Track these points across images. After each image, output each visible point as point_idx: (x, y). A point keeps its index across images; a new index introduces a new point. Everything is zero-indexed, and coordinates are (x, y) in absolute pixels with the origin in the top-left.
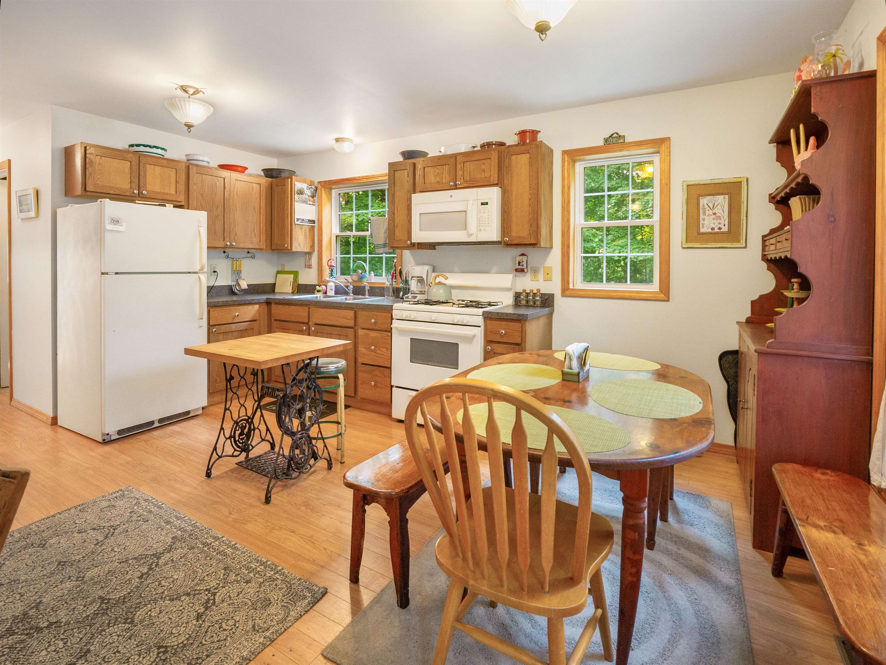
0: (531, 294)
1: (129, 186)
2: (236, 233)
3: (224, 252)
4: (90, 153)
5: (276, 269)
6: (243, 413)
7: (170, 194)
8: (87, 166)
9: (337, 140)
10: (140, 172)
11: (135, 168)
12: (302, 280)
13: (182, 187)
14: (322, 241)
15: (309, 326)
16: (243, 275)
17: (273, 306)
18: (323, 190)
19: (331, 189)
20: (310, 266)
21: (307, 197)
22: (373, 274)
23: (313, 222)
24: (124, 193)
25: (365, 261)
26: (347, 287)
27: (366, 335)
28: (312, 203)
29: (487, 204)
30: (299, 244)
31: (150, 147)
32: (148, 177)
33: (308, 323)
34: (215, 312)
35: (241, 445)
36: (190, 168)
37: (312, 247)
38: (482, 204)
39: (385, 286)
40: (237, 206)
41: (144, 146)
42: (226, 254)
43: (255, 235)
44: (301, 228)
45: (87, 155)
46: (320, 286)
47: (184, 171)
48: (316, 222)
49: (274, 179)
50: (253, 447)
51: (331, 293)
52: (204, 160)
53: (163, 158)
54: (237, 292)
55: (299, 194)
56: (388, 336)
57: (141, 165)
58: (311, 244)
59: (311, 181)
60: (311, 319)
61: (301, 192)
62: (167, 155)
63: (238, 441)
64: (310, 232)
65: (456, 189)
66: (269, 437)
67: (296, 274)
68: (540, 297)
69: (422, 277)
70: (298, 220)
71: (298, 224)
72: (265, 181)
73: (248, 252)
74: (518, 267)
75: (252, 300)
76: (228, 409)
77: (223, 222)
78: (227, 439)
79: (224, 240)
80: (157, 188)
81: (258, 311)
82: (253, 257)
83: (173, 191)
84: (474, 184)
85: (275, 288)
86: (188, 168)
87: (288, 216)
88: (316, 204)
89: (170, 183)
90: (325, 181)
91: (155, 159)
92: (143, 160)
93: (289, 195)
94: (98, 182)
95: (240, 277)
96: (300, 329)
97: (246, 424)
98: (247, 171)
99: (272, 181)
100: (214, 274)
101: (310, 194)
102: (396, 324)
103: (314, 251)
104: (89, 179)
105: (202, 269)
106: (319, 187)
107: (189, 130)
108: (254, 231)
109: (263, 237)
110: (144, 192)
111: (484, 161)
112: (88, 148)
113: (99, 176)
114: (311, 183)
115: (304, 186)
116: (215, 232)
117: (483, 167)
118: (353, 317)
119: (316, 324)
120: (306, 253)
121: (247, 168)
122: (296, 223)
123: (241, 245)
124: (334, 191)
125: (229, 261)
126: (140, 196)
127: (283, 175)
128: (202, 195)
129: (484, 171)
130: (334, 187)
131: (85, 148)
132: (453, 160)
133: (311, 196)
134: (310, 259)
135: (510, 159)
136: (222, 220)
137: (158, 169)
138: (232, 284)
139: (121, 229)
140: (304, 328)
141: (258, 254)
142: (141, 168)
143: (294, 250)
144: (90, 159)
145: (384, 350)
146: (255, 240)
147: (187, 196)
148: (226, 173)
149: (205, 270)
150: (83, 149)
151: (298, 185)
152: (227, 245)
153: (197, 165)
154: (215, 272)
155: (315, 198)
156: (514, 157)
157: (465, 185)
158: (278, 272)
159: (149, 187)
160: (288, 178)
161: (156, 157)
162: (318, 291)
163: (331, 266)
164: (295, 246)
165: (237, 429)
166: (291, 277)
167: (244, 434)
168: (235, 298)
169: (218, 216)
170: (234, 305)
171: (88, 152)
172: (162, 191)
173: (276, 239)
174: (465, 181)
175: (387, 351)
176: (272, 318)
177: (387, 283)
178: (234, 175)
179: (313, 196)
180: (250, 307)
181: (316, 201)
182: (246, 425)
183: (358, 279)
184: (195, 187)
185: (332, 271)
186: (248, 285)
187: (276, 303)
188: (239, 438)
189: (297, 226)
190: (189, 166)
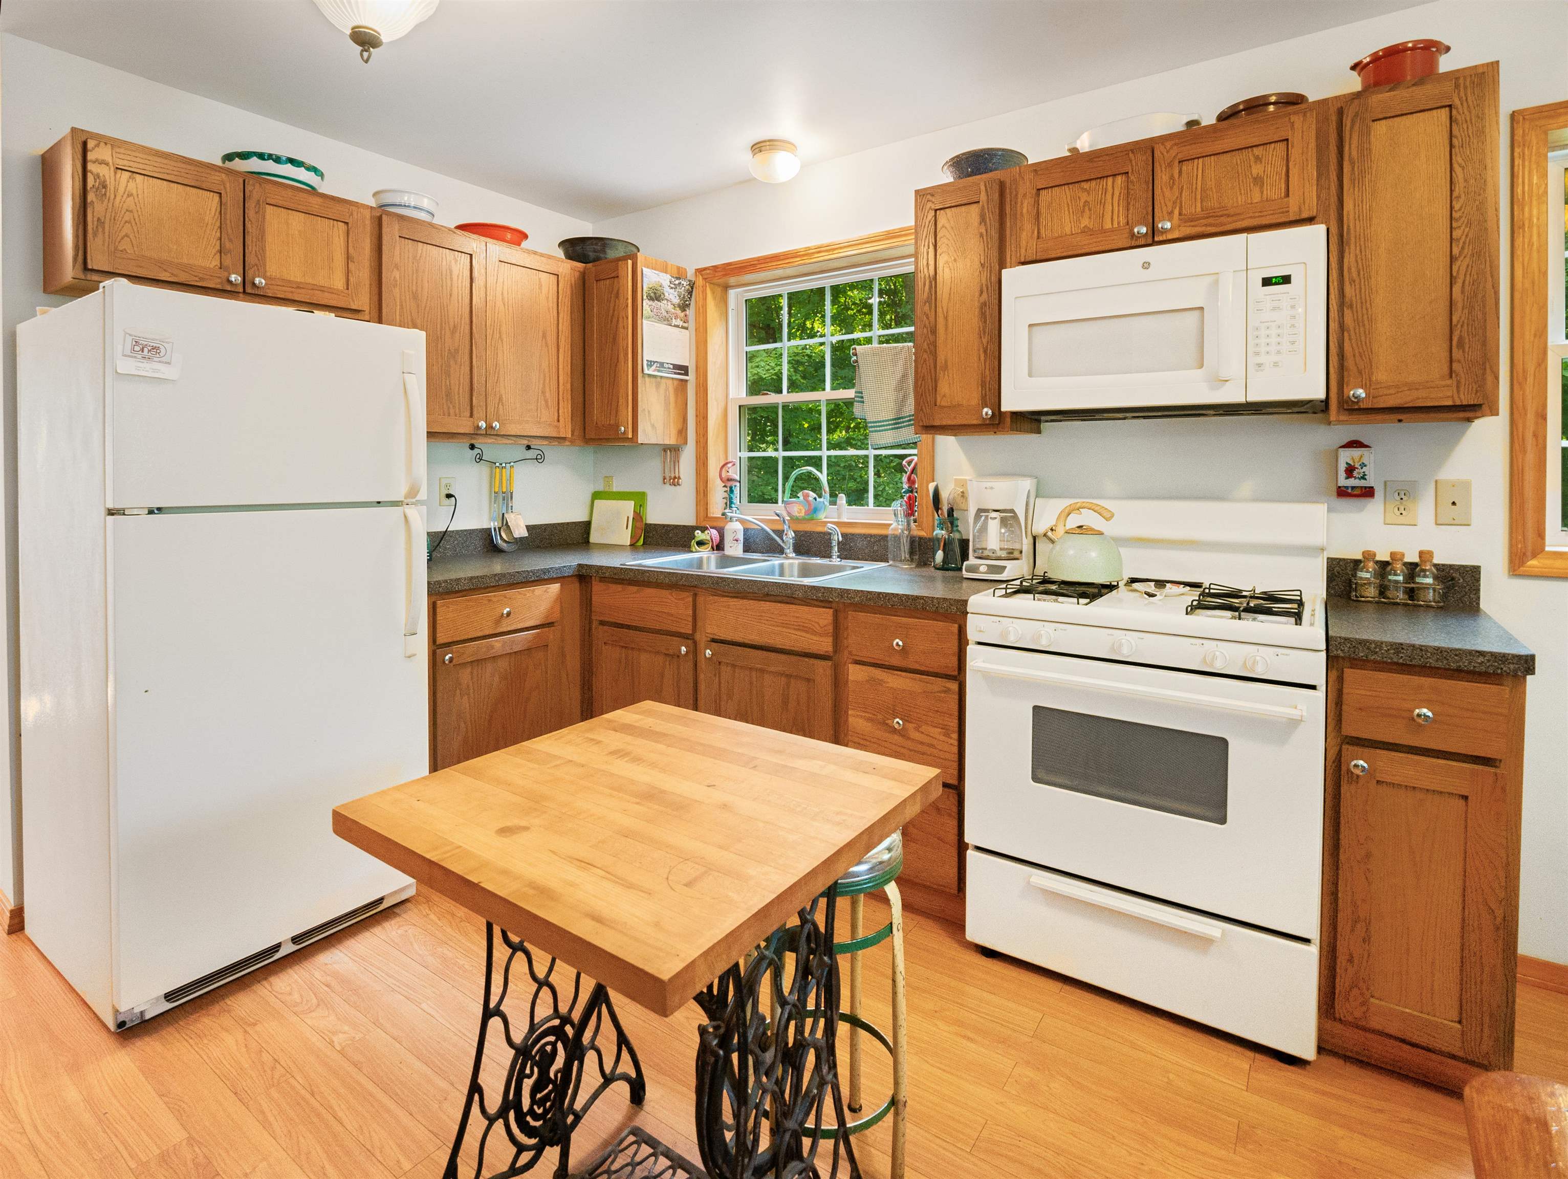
0: (1398, 566)
1: (216, 262)
2: (500, 399)
3: (472, 447)
4: (96, 161)
5: (591, 488)
6: (543, 1010)
7: (331, 291)
8: (91, 197)
9: (758, 147)
10: (248, 225)
11: (233, 214)
12: (656, 516)
13: (363, 273)
14: (705, 418)
15: (695, 643)
16: (516, 502)
17: (597, 587)
18: (708, 289)
19: (726, 287)
20: (675, 481)
21: (670, 307)
22: (842, 498)
23: (684, 370)
24: (201, 279)
25: (819, 467)
26: (780, 533)
27: (873, 682)
28: (681, 323)
29: (1286, 280)
30: (653, 426)
31: (277, 160)
32: (269, 238)
33: (692, 635)
34: (449, 610)
35: (538, 1124)
36: (384, 223)
37: (682, 432)
38: (1267, 282)
39: (889, 532)
40: (504, 329)
41: (261, 156)
42: (476, 451)
43: (546, 401)
44: (658, 386)
45: (90, 166)
46: (703, 529)
47: (368, 229)
48: (692, 371)
49: (590, 265)
50: (578, 1118)
51: (734, 549)
52: (419, 204)
53: (313, 190)
54: (503, 545)
55: (651, 299)
56: (947, 691)
57: (251, 205)
58: (680, 426)
59: (678, 268)
60: (699, 624)
61: (656, 296)
62: (324, 188)
63: (531, 1112)
64: (676, 395)
65: (1154, 243)
66: (626, 1067)
67: (640, 498)
68: (1436, 578)
69: (1012, 511)
70: (651, 363)
71: (649, 375)
72: (568, 268)
73: (529, 447)
74: (1343, 481)
75: (545, 571)
76: (498, 1012)
77: (468, 368)
78: (491, 1120)
79: (471, 416)
80: (295, 274)
81: (560, 599)
82: (540, 459)
83: (338, 283)
84: (1222, 224)
85: (588, 534)
86: (379, 222)
87: (627, 354)
88: (692, 324)
89: (331, 259)
90: (715, 268)
91: (290, 193)
92: (255, 191)
93: (630, 301)
94: (125, 245)
95: (510, 509)
96: (671, 652)
97: (554, 1045)
98: (524, 244)
99: (585, 268)
100: (447, 501)
101: (676, 301)
102: (976, 658)
103: (686, 443)
104: (95, 234)
105: (413, 492)
106: (700, 282)
107: (366, 54)
108: (543, 392)
109: (566, 409)
110: (257, 281)
111: (1256, 151)
112: (91, 144)
113: (127, 229)
114: (680, 274)
115: (664, 279)
116: (448, 395)
117: (1257, 170)
118: (830, 629)
119: (714, 641)
120: (666, 449)
121: (525, 236)
122: (646, 371)
123: (513, 429)
124: (732, 293)
125: (483, 470)
126: (249, 290)
127: (611, 254)
128: (415, 296)
129: (1258, 181)
130: (732, 280)
131: (85, 144)
132: (1140, 161)
133: (679, 306)
134: (676, 461)
135: (1366, 133)
136: (468, 363)
137: (297, 221)
138: (493, 525)
139: (165, 372)
140: (683, 649)
141: (551, 452)
142: (251, 213)
143: (641, 439)
144: (97, 176)
145: (936, 732)
146: (548, 415)
147: (376, 298)
148: (474, 243)
149: (423, 495)
150: (79, 148)
151: (651, 277)
152: (478, 428)
153: (402, 218)
154: (449, 496)
155: (691, 312)
156: (1381, 128)
157: (1189, 231)
158: (596, 496)
159: (272, 268)
160: (625, 258)
161: (292, 187)
162: (700, 543)
163: (729, 480)
164: (644, 431)
165: (528, 1071)
166: (628, 507)
167: (550, 1081)
168: (498, 567)
169: (457, 351)
170: (497, 587)
171: (90, 156)
172: (310, 281)
173: (596, 413)
174: (1186, 219)
175: (947, 735)
176: (593, 618)
177: (894, 525)
178: (496, 249)
179: (684, 307)
180: (539, 590)
181: (692, 318)
182: (555, 1051)
183: (807, 513)
184: (396, 274)
185: (732, 491)
186: (529, 528)
187: (603, 579)
188: (533, 1101)
189: (647, 379)
190: (380, 219)
